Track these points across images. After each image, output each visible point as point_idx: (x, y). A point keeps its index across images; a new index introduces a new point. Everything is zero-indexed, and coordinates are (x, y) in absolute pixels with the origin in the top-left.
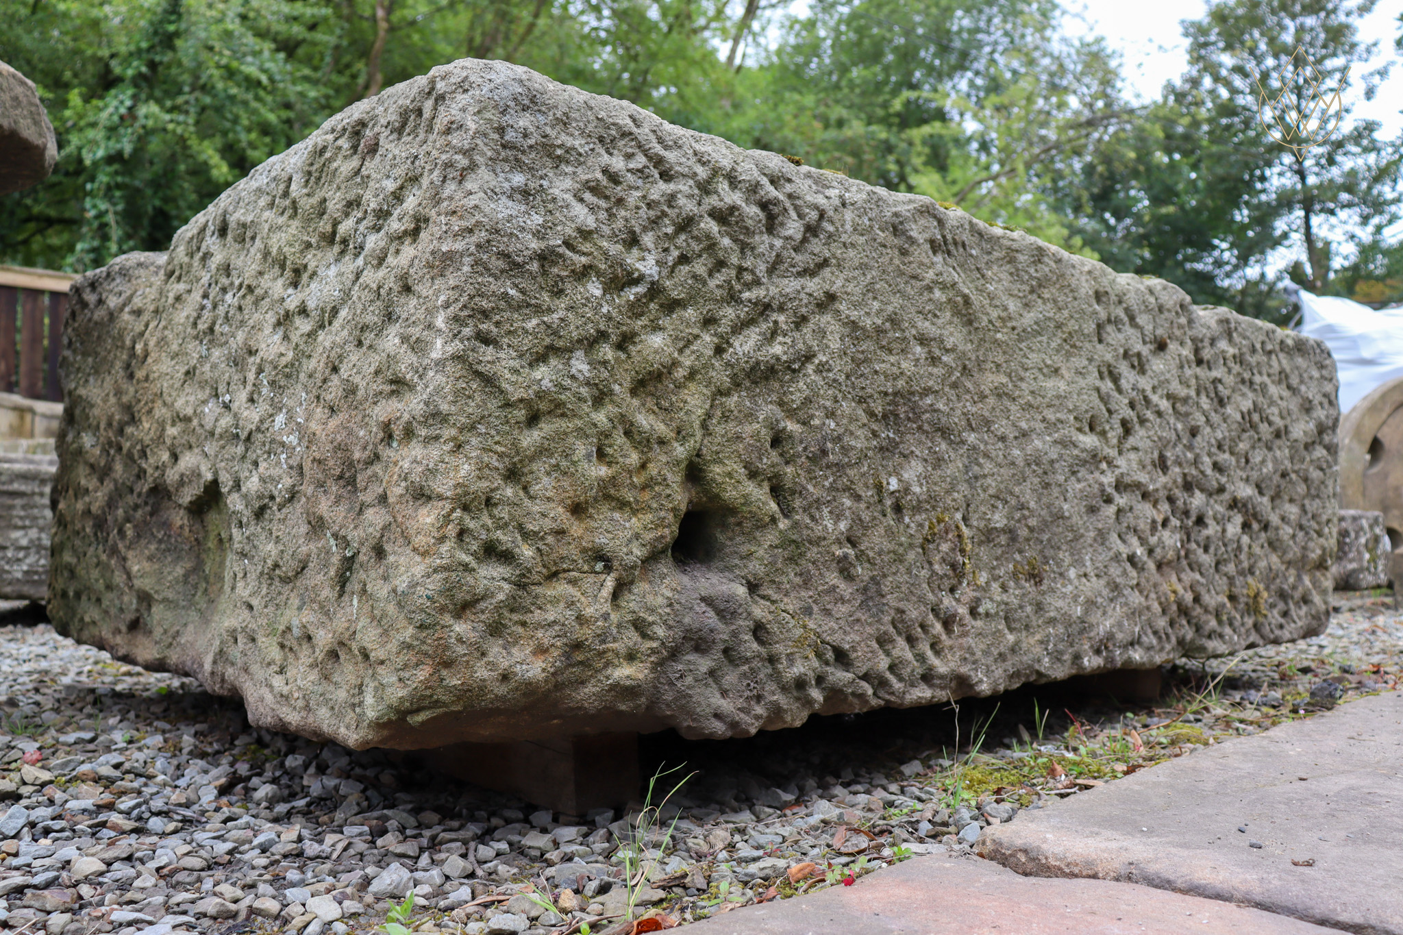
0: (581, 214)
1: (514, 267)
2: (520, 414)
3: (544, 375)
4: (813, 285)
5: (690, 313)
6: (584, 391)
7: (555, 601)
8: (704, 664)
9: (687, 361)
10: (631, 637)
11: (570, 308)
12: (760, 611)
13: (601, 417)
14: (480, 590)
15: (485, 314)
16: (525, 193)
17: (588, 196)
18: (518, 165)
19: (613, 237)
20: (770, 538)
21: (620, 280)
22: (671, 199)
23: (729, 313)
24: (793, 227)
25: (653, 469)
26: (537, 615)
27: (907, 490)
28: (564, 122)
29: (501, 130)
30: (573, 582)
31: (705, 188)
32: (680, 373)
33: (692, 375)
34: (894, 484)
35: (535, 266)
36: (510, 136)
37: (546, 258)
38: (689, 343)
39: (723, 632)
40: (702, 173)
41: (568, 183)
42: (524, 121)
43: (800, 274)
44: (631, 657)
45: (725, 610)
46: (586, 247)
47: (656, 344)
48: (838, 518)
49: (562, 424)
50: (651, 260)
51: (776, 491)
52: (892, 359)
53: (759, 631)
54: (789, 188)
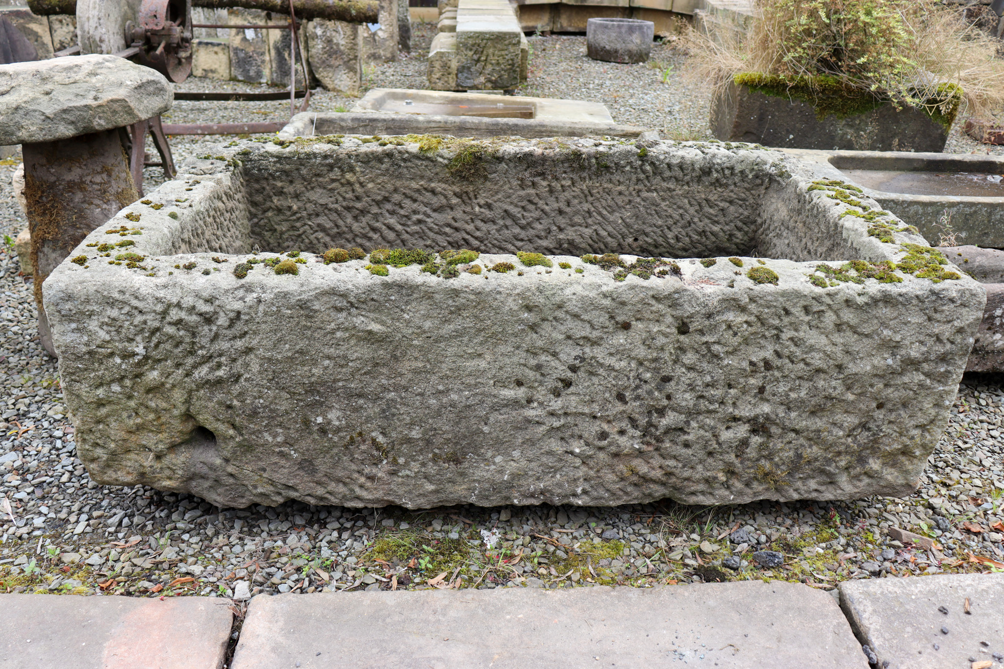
0: (103, 335)
1: (78, 358)
2: (94, 406)
3: (101, 392)
4: (239, 344)
5: (169, 362)
6: (120, 396)
7: (130, 460)
8: (207, 484)
9: (170, 381)
10: (167, 472)
11: (105, 369)
12: (230, 469)
13: (132, 404)
14: (96, 456)
15: (73, 374)
16: (78, 330)
17: (105, 327)
18: (71, 321)
19: (121, 341)
20: (232, 444)
21: (127, 355)
22: (145, 322)
23: (190, 361)
24: (222, 320)
25: (163, 419)
26: (124, 463)
27: (329, 423)
28: (87, 301)
29: (59, 312)
30: (137, 454)
31: (164, 313)
32: (168, 386)
33: (174, 386)
34: (320, 420)
35: (87, 356)
36: (63, 313)
37: (90, 353)
38: (169, 375)
39: (213, 475)
40: (159, 308)
41: (96, 323)
42: (69, 305)
43: (230, 339)
44: (170, 478)
45: (212, 468)
46: (110, 346)
47: (153, 375)
48: (275, 437)
49: (115, 407)
50: (141, 346)
51: (234, 426)
52: (306, 368)
53: (231, 475)
54: (217, 303)
